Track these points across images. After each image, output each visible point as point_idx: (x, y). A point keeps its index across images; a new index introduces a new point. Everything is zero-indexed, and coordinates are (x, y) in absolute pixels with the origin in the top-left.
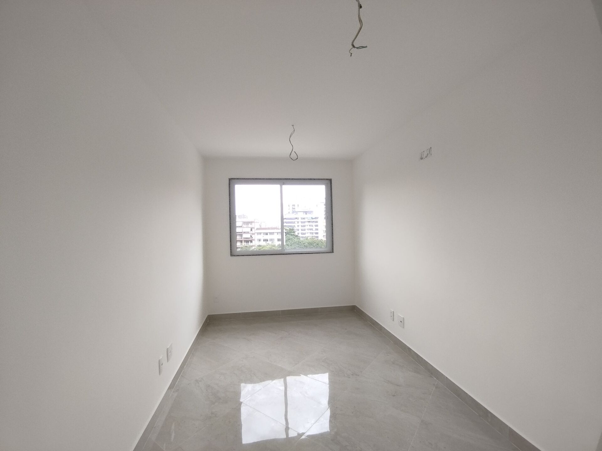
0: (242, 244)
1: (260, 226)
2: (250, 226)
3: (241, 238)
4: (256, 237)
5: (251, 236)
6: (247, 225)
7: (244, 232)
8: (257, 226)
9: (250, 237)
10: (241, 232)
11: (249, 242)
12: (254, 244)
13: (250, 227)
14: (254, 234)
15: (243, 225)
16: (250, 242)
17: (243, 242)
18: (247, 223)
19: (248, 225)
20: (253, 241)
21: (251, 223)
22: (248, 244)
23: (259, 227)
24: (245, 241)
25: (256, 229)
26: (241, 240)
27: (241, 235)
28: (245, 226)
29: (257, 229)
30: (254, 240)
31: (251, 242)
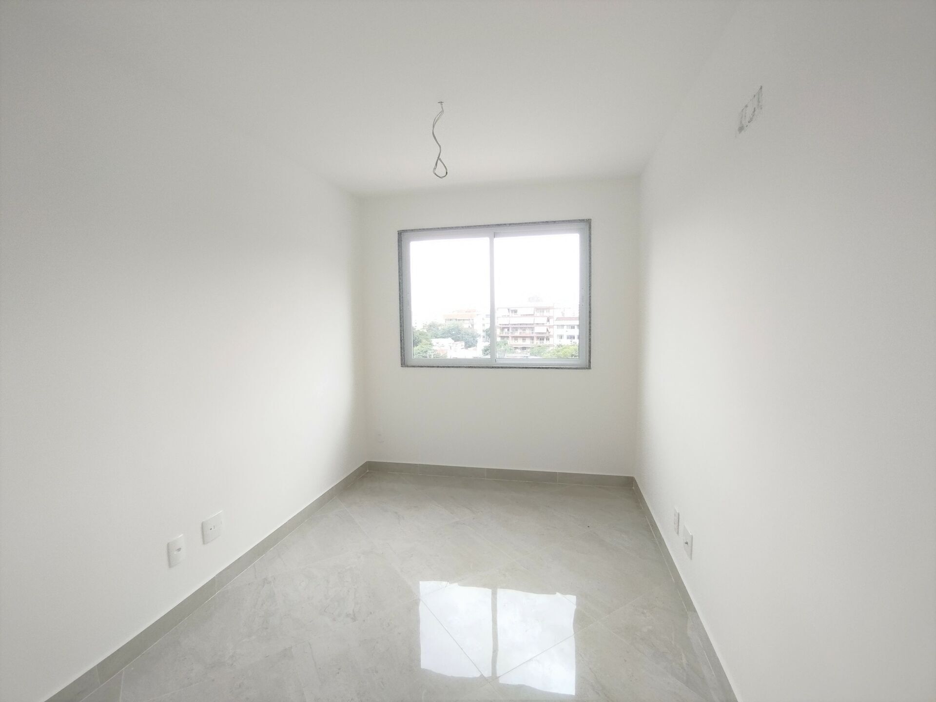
0: (533, 343)
1: (563, 314)
2: (545, 313)
3: (533, 333)
4: (555, 332)
5: (547, 330)
6: (541, 312)
7: (537, 324)
8: (558, 314)
9: (545, 331)
10: (532, 324)
11: (543, 340)
12: (552, 343)
13: (545, 316)
14: (551, 327)
15: (535, 313)
16: (545, 340)
17: (535, 338)
18: (541, 310)
19: (543, 312)
20: (550, 339)
21: (548, 309)
22: (543, 342)
23: (562, 316)
24: (538, 338)
25: (555, 319)
26: (532, 335)
27: (532, 329)
28: (538, 314)
29: (558, 319)
30: (552, 336)
31: (548, 339)
